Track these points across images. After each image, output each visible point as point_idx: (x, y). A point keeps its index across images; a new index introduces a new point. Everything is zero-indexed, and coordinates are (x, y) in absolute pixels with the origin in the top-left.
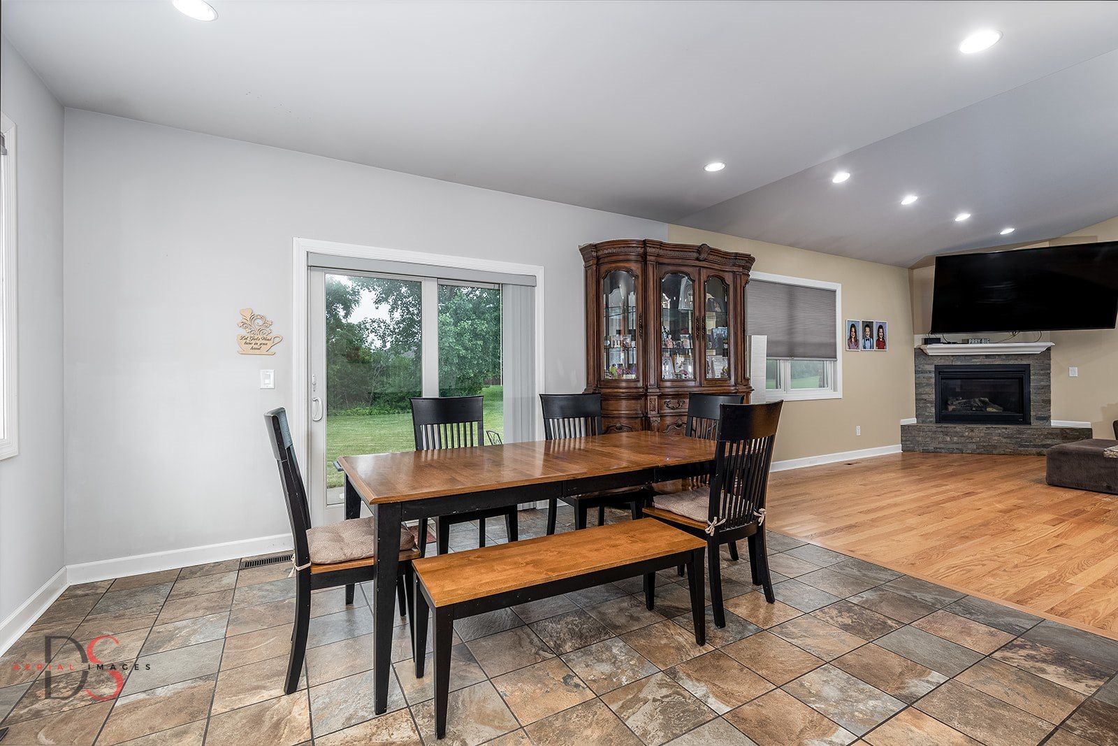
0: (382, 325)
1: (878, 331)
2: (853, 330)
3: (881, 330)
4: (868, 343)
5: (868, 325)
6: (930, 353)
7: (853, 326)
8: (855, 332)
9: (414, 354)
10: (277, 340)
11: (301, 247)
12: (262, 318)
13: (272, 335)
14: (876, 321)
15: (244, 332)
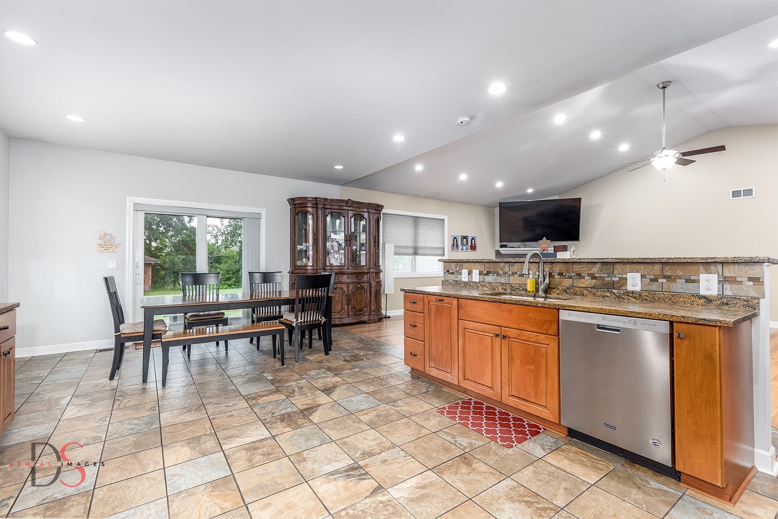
0: (215, 228)
1: (472, 240)
2: (455, 240)
3: (473, 240)
4: (465, 248)
5: (465, 238)
6: (502, 252)
7: (455, 238)
8: (457, 241)
9: (238, 248)
10: (118, 245)
11: (130, 201)
12: (110, 235)
13: (115, 243)
14: (470, 235)
15: (100, 242)
